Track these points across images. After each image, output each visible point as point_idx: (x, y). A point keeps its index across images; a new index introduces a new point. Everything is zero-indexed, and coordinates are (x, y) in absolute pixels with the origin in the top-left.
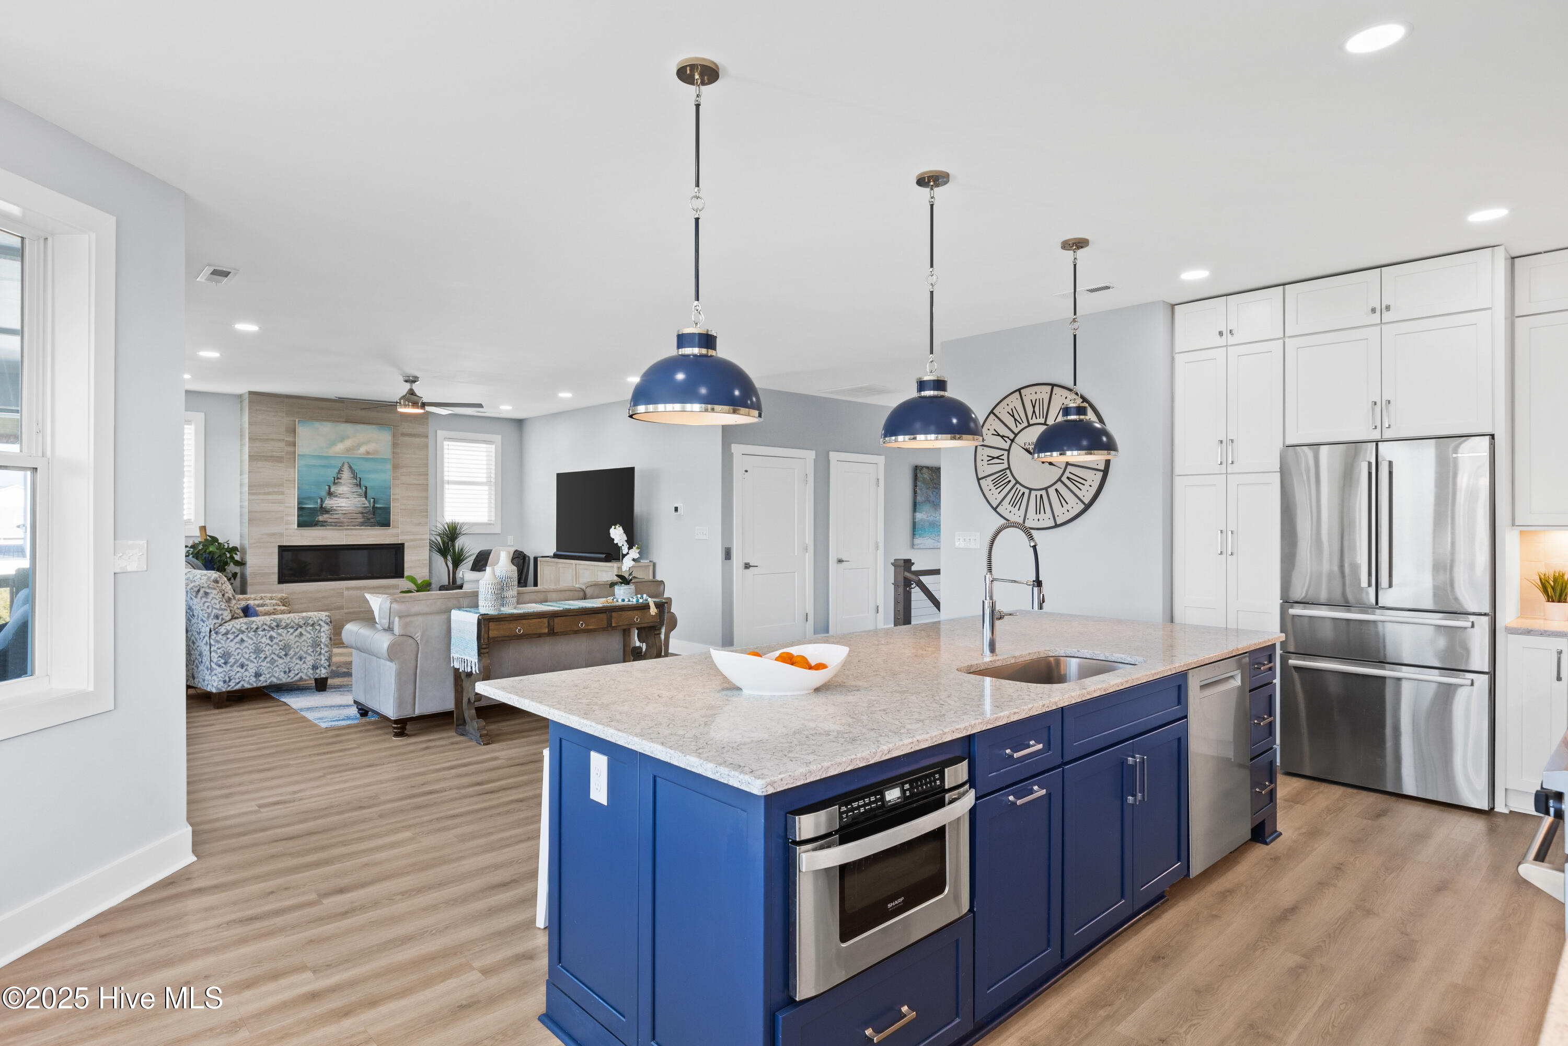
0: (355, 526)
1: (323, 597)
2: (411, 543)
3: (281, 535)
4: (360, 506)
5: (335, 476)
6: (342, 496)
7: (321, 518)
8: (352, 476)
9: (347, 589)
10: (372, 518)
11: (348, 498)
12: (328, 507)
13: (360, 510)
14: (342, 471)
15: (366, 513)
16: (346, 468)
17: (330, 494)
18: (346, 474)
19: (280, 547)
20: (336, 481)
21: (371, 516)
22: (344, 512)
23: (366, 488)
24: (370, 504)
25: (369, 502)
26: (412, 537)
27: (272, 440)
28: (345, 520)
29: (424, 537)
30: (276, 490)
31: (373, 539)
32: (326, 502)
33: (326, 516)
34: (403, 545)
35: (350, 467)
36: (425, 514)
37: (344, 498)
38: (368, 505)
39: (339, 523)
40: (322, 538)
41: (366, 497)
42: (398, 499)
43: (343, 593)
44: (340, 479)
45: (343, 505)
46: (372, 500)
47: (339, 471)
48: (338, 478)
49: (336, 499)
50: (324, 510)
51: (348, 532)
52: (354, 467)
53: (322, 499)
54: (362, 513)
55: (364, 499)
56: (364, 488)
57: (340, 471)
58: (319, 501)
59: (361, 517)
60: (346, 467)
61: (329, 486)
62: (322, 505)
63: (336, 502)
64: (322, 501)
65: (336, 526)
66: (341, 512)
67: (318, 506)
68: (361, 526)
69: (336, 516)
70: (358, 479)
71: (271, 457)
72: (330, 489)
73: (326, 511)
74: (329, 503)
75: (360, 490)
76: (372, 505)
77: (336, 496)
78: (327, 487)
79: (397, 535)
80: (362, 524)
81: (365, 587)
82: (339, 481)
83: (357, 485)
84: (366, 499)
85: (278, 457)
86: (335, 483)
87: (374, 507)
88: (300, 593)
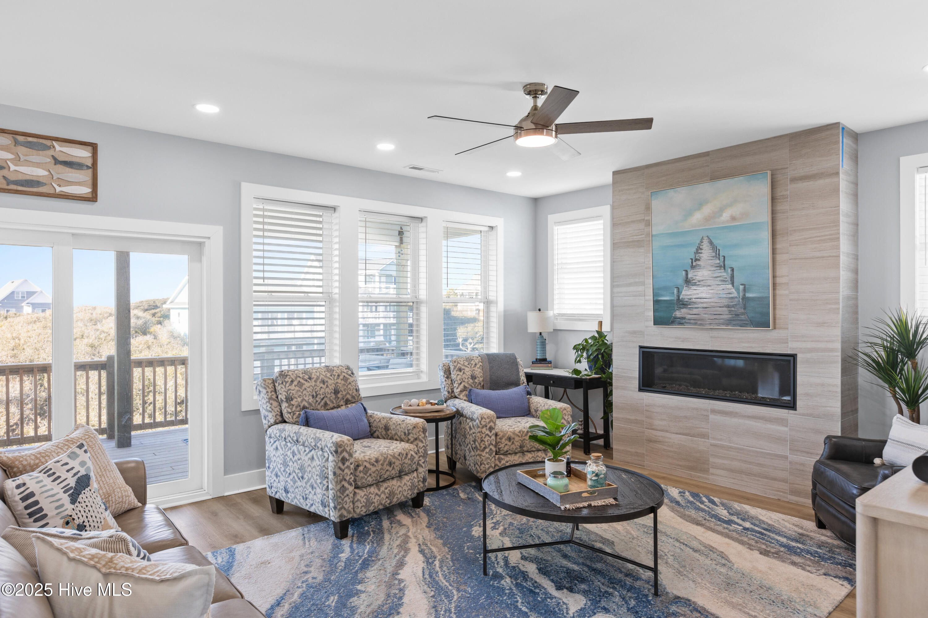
0: (719, 324)
1: (686, 417)
2: (808, 355)
3: (641, 333)
4: (725, 296)
5: (693, 257)
6: (702, 283)
7: (678, 314)
8: (714, 254)
9: (713, 411)
10: (743, 314)
11: (709, 286)
12: (686, 298)
13: (725, 302)
14: (701, 249)
15: (733, 306)
16: (706, 245)
17: (688, 282)
18: (706, 253)
19: (641, 347)
20: (694, 264)
21: (742, 311)
22: (705, 305)
23: (733, 270)
24: (738, 293)
25: (738, 290)
26: (809, 345)
27: (633, 222)
28: (706, 316)
29: (830, 345)
30: (637, 280)
31: (747, 345)
32: (683, 293)
33: (684, 311)
34: (794, 356)
35: (711, 243)
36: (833, 306)
37: (704, 286)
38: (735, 294)
39: (699, 320)
40: (684, 340)
41: (733, 284)
42: (787, 284)
43: (707, 416)
44: (699, 260)
45: (704, 295)
46: (741, 287)
47: (697, 250)
48: (696, 260)
49: (695, 287)
50: (682, 304)
51: (715, 333)
52: (715, 242)
53: (678, 288)
54: (728, 306)
55: (730, 286)
56: (729, 270)
57: (699, 250)
58: (675, 291)
59: (727, 313)
60: (706, 243)
61: (686, 271)
62: (679, 297)
63: (695, 292)
64: (679, 292)
65: (696, 324)
66: (700, 305)
67: (674, 298)
68: (728, 325)
69: (695, 311)
70: (722, 258)
71: (633, 241)
72: (687, 274)
73: (683, 304)
74: (687, 293)
75: (724, 274)
76: (741, 294)
77: (695, 284)
78: (684, 273)
79: (785, 341)
80: (729, 322)
81: (736, 413)
82: (698, 263)
83: (721, 267)
84: (733, 286)
85: (638, 241)
86: (693, 267)
87: (744, 298)
88: (659, 407)
